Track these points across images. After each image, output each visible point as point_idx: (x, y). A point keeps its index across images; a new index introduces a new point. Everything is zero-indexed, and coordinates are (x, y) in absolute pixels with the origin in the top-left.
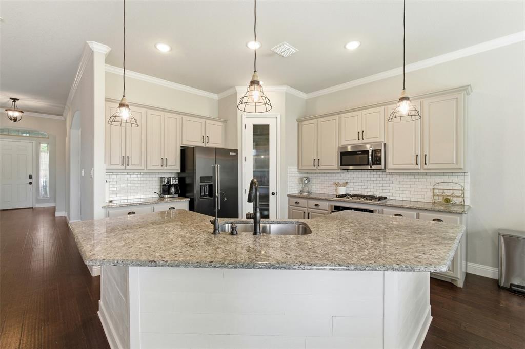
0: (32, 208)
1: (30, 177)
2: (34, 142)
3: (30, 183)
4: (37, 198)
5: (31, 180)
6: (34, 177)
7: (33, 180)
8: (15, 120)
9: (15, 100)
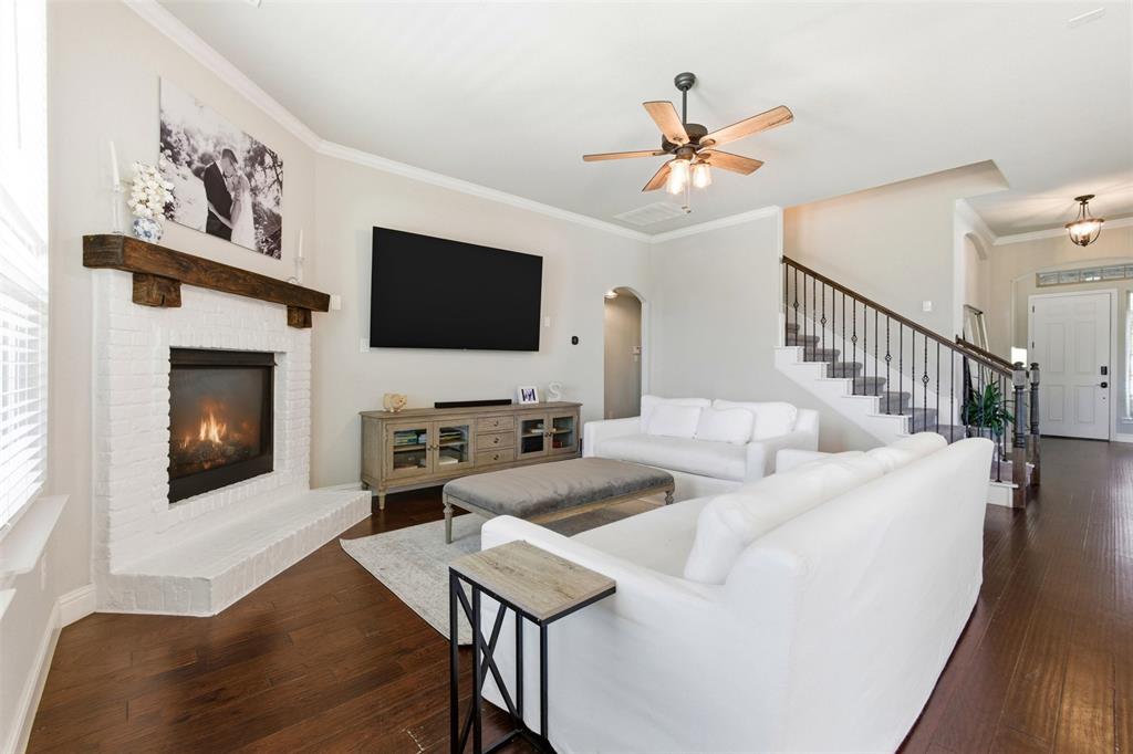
0: (1108, 441)
1: (1104, 371)
2: (1115, 291)
3: (1104, 385)
4: (1119, 421)
5: (1105, 379)
6: (1113, 370)
7: (1112, 378)
8: (1085, 242)
9: (1084, 200)
